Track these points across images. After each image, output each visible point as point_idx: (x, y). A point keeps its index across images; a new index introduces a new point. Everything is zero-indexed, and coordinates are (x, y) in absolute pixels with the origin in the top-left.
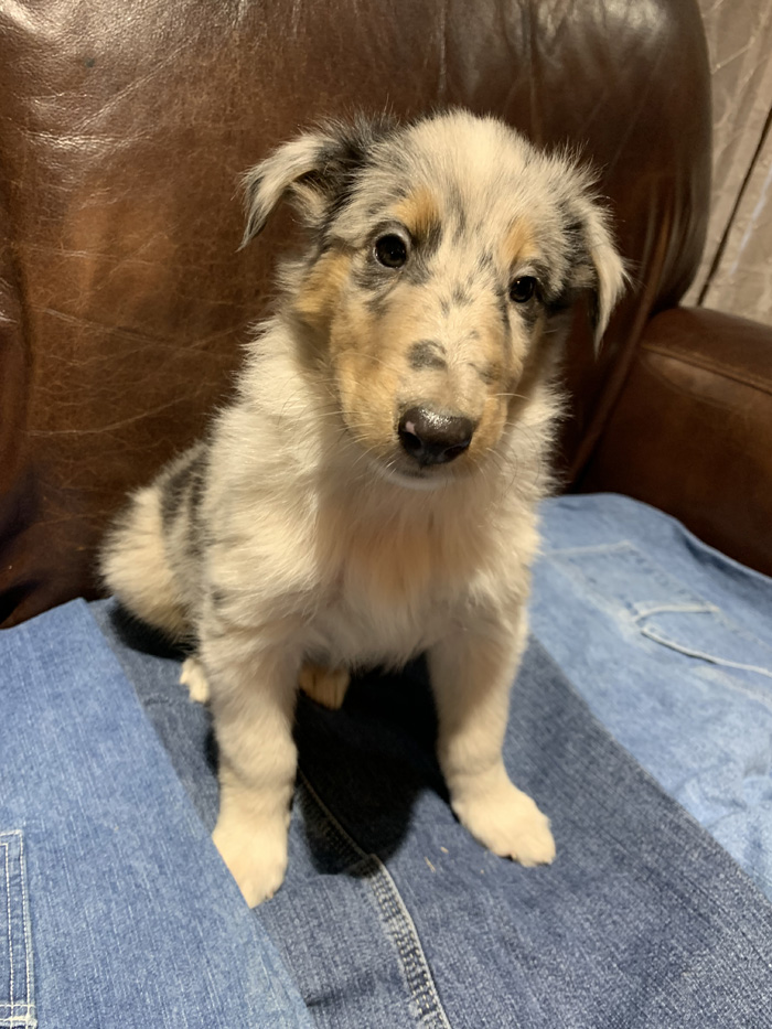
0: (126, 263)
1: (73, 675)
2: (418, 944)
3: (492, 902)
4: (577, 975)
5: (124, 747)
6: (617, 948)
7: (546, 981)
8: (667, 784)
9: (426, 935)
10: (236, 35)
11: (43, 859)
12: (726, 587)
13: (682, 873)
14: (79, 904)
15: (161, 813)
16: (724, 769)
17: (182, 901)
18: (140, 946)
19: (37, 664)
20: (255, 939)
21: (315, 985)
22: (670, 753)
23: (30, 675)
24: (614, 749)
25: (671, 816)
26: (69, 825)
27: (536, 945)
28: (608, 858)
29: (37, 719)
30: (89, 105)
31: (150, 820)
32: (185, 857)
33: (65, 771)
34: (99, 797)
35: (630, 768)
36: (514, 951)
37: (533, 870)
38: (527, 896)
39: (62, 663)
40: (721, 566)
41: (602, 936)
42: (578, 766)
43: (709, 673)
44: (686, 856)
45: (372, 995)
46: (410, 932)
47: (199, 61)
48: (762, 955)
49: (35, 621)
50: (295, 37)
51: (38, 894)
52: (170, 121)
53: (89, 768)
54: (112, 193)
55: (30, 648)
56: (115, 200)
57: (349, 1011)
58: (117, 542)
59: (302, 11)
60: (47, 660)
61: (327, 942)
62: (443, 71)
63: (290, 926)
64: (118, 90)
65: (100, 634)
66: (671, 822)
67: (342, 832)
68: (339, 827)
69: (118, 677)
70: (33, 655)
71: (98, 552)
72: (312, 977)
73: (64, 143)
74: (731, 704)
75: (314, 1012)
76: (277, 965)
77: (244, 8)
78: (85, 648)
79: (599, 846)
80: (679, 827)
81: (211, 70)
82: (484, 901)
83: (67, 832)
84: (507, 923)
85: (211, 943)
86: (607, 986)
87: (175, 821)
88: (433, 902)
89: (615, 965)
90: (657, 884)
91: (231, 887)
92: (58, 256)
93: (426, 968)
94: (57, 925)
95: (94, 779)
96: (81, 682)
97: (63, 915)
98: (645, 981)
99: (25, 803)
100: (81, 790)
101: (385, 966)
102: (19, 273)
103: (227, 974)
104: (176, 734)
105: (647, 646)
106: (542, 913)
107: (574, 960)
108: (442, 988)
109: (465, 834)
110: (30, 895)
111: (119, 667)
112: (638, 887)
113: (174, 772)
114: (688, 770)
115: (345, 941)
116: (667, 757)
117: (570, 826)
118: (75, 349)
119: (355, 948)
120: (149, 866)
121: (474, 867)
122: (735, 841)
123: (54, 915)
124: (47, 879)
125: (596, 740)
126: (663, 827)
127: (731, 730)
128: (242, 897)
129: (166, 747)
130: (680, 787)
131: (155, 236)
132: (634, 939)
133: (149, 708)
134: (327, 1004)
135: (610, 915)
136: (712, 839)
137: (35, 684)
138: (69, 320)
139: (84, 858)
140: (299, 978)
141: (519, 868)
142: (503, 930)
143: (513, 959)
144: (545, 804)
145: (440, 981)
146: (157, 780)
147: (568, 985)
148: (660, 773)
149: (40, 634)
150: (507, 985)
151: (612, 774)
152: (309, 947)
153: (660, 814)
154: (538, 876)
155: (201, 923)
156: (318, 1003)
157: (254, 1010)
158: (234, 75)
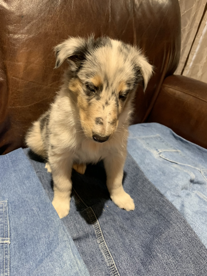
0: (31, 65)
1: (19, 165)
2: (100, 227)
3: (118, 218)
4: (138, 235)
5: (31, 182)
6: (148, 229)
7: (130, 236)
8: (162, 192)
9: (102, 225)
10: (58, 9)
11: (12, 207)
12: (183, 146)
13: (164, 212)
14: (21, 217)
15: (40, 197)
16: (176, 188)
17: (44, 217)
18: (34, 226)
19: (10, 163)
20: (61, 224)
21: (75, 235)
22: (163, 184)
23: (9, 166)
24: (149, 183)
25: (162, 199)
26: (18, 200)
27: (128, 228)
28: (147, 209)
29: (10, 176)
30: (22, 27)
31: (37, 198)
32: (45, 207)
33: (17, 187)
34: (25, 193)
35: (153, 187)
36: (123, 229)
37: (129, 212)
38: (127, 217)
39: (16, 163)
40: (182, 140)
41: (145, 226)
42: (141, 187)
43: (175, 166)
44: (165, 208)
45: (89, 238)
46: (98, 224)
47: (49, 15)
48: (182, 230)
49: (10, 153)
50: (73, 9)
51: (11, 215)
52: (42, 30)
53: (23, 187)
54: (28, 49)
55: (9, 159)
56: (29, 50)
57: (83, 242)
58: (30, 134)
59: (74, 2)
60: (13, 162)
61: (78, 226)
62: (110, 16)
63: (70, 222)
64: (29, 23)
65: (26, 156)
66: (162, 200)
67: (83, 202)
68: (82, 201)
69: (30, 166)
70: (10, 161)
71: (25, 137)
72: (75, 234)
73: (16, 36)
74: (180, 173)
75: (75, 242)
76: (66, 231)
77: (60, 2)
78: (22, 159)
79: (145, 206)
80: (164, 201)
81: (52, 18)
82: (116, 218)
83: (18, 201)
84: (122, 223)
85: (51, 226)
86: (145, 237)
87: (43, 199)
88: (104, 218)
89: (147, 233)
90: (158, 215)
91: (56, 214)
92: (15, 64)
93: (102, 232)
94: (15, 222)
95: (24, 189)
96: (21, 167)
97: (17, 220)
98: (154, 236)
99: (8, 195)
100: (21, 192)
101: (92, 232)
102: (6, 68)
103: (54, 232)
104: (44, 180)
105: (161, 160)
106: (130, 221)
107: (137, 231)
108: (105, 237)
109: (113, 203)
110: (9, 215)
111: (30, 164)
112: (154, 215)
113: (43, 188)
114: (168, 188)
115: (82, 226)
116: (163, 185)
117: (139, 201)
118: (19, 86)
119: (85, 227)
120: (37, 209)
121: (114, 210)
122: (178, 205)
123: (15, 220)
124: (13, 211)
125: (145, 181)
126: (160, 201)
127: (179, 179)
128: (58, 215)
129: (41, 182)
130: (166, 192)
131: (38, 59)
132: (152, 227)
133: (37, 173)
134: (78, 240)
135: (147, 222)
136: (172, 204)
137: (10, 167)
138: (18, 79)
139: (22, 207)
140: (71, 234)
141: (126, 211)
142: (120, 225)
143: (123, 231)
144: (133, 197)
145: (105, 235)
146: (39, 190)
147: (136, 237)
148: (161, 189)
149: (11, 156)
150: (121, 237)
151: (149, 189)
152: (74, 227)
153: (160, 198)
154: (130, 213)
155: (49, 221)
156: (76, 240)
157: (60, 240)
158: (57, 19)
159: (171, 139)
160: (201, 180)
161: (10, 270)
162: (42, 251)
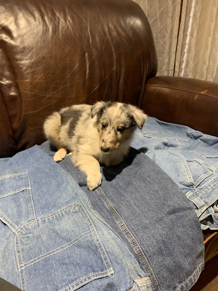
0: (36, 80)
12: (165, 128)
30: (26, 55)
33: (34, 164)
47: (44, 44)
50: (61, 37)
53: (38, 163)
56: (32, 70)
59: (61, 33)
62: (90, 38)
64: (30, 52)
77: (50, 34)
89: (129, 176)
92: (24, 81)
105: (145, 138)
118: (29, 97)
131: (40, 75)
138: (27, 92)
158: (50, 46)
159: (157, 126)
160: (174, 144)
161: (33, 201)
162: (53, 189)
